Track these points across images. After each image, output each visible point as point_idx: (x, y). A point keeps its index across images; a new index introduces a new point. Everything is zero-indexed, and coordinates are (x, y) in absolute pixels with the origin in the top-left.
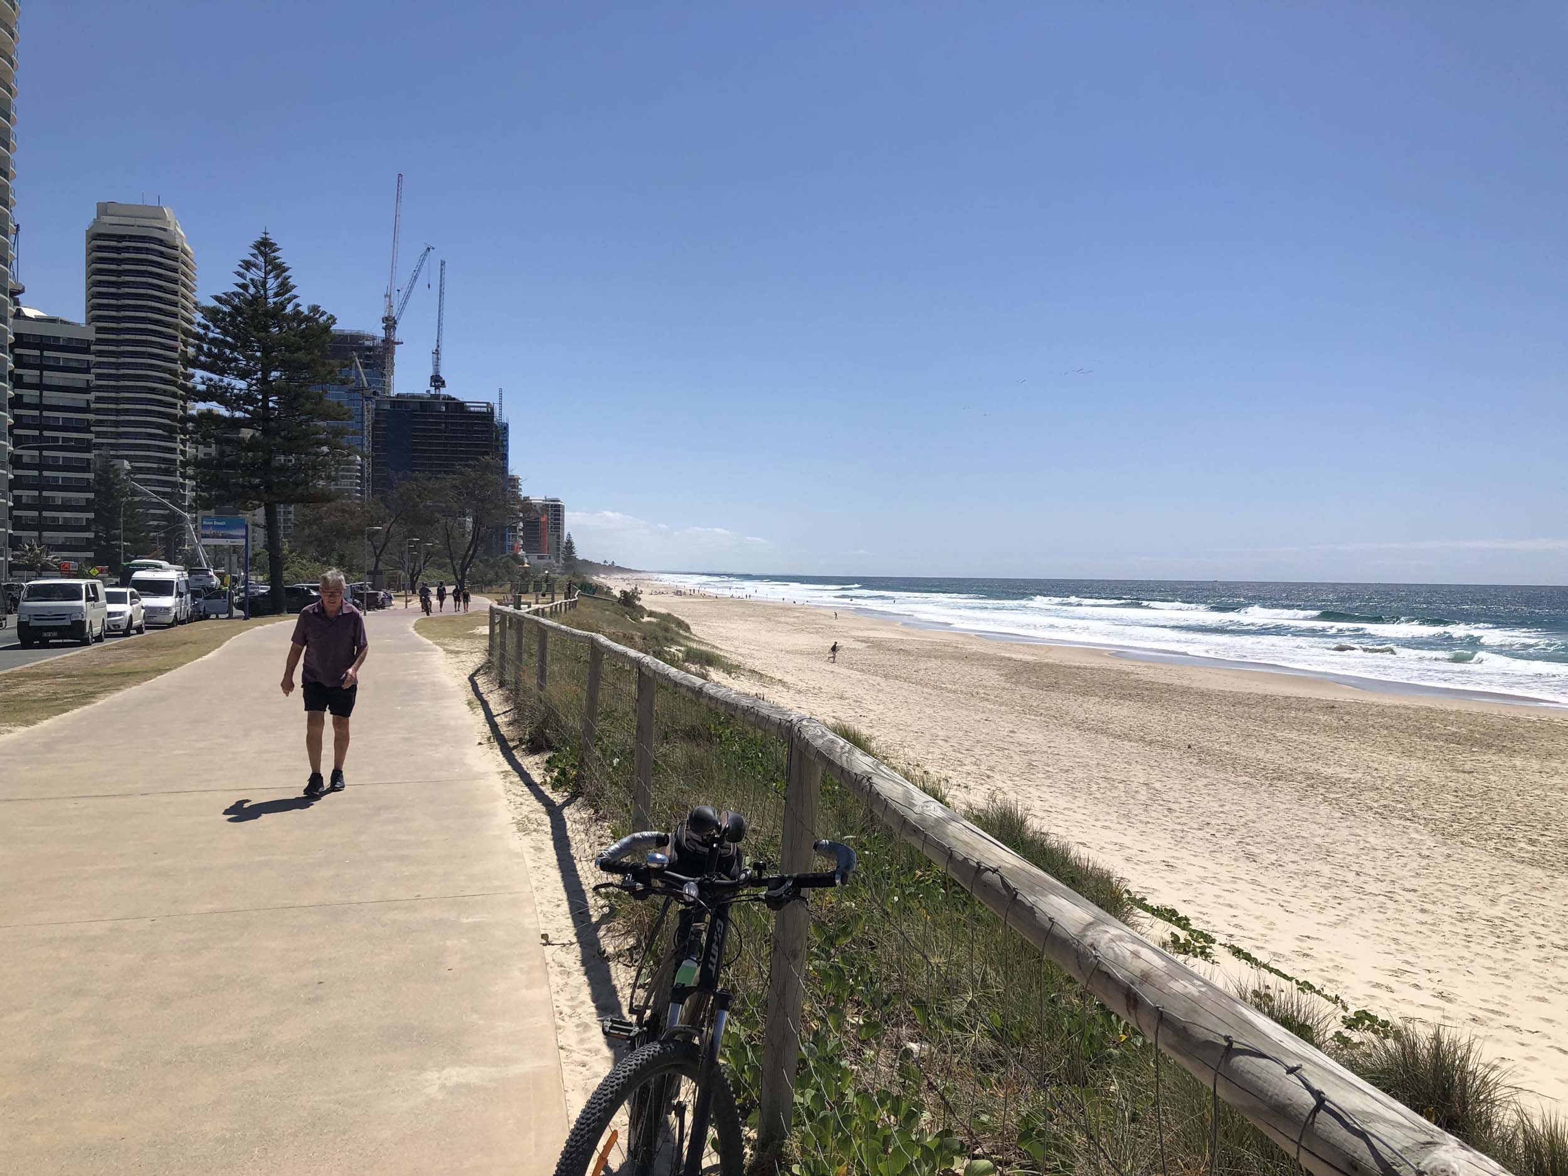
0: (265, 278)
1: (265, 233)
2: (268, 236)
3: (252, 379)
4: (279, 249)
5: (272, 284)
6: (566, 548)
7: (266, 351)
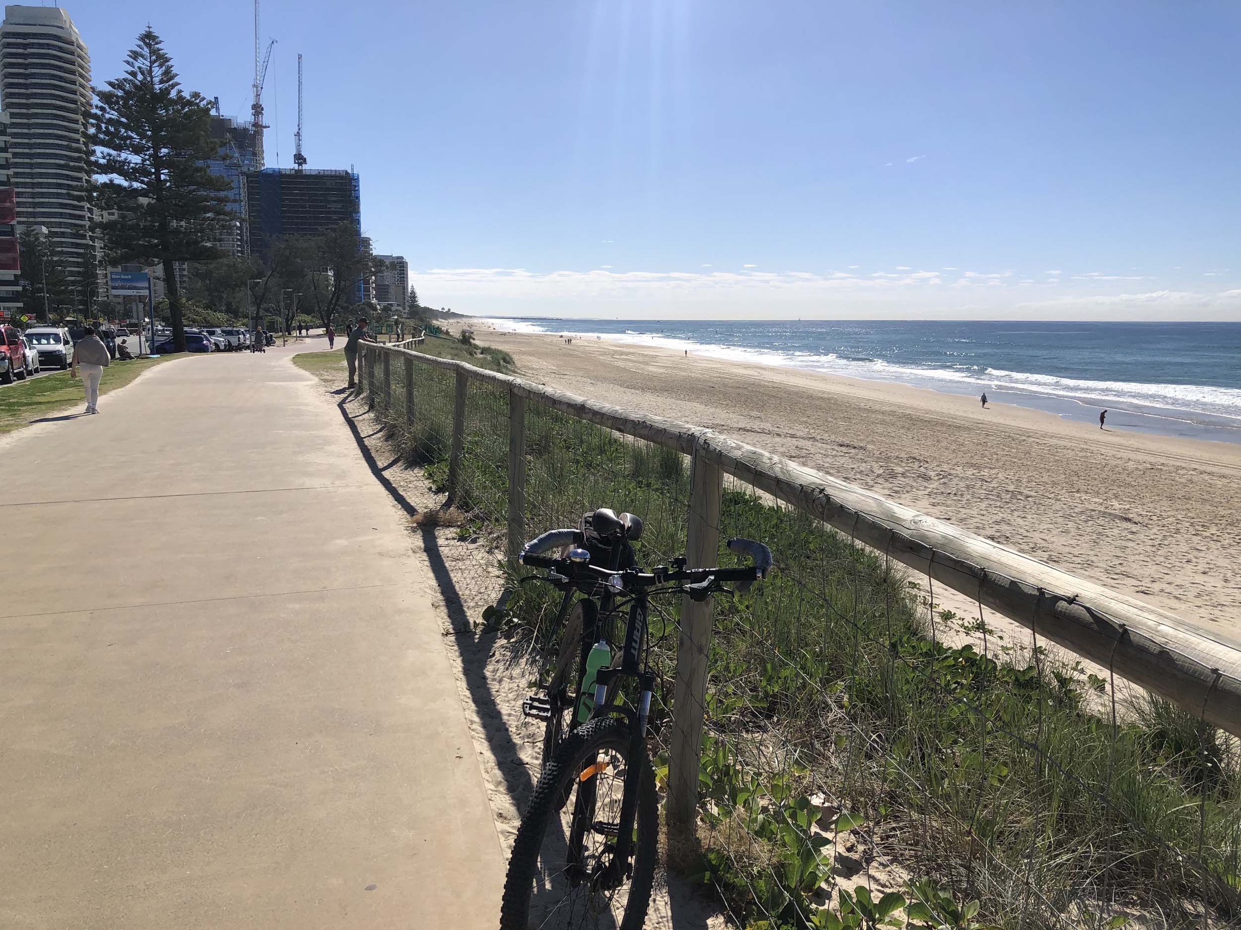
0: (151, 67)
1: (149, 27)
2: (151, 30)
3: (146, 155)
4: (161, 42)
5: (157, 72)
6: (411, 297)
7: (156, 130)
